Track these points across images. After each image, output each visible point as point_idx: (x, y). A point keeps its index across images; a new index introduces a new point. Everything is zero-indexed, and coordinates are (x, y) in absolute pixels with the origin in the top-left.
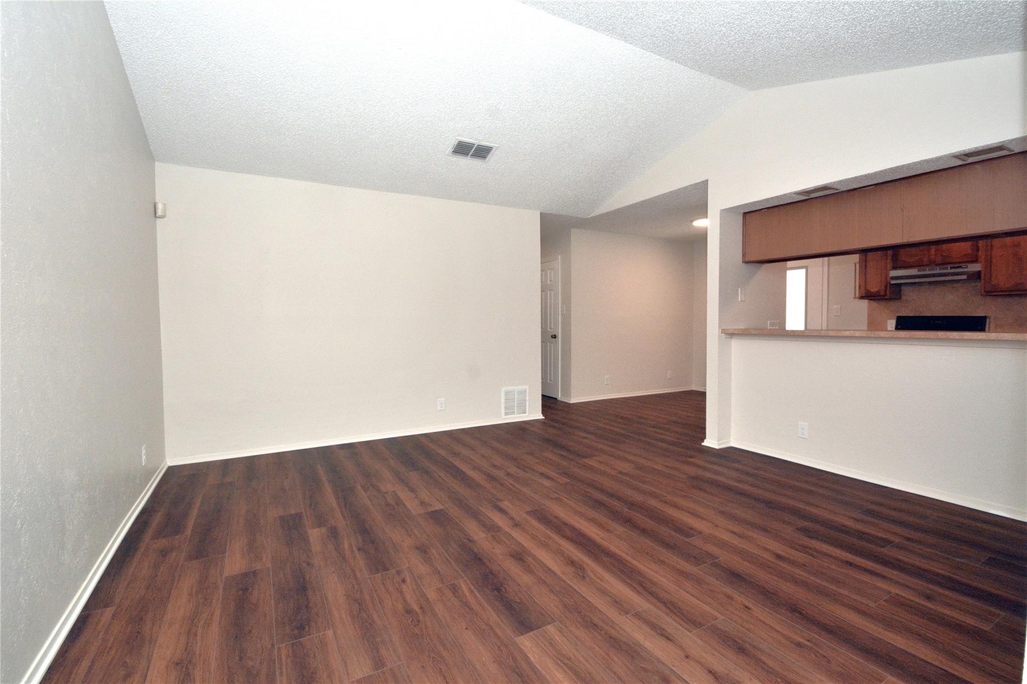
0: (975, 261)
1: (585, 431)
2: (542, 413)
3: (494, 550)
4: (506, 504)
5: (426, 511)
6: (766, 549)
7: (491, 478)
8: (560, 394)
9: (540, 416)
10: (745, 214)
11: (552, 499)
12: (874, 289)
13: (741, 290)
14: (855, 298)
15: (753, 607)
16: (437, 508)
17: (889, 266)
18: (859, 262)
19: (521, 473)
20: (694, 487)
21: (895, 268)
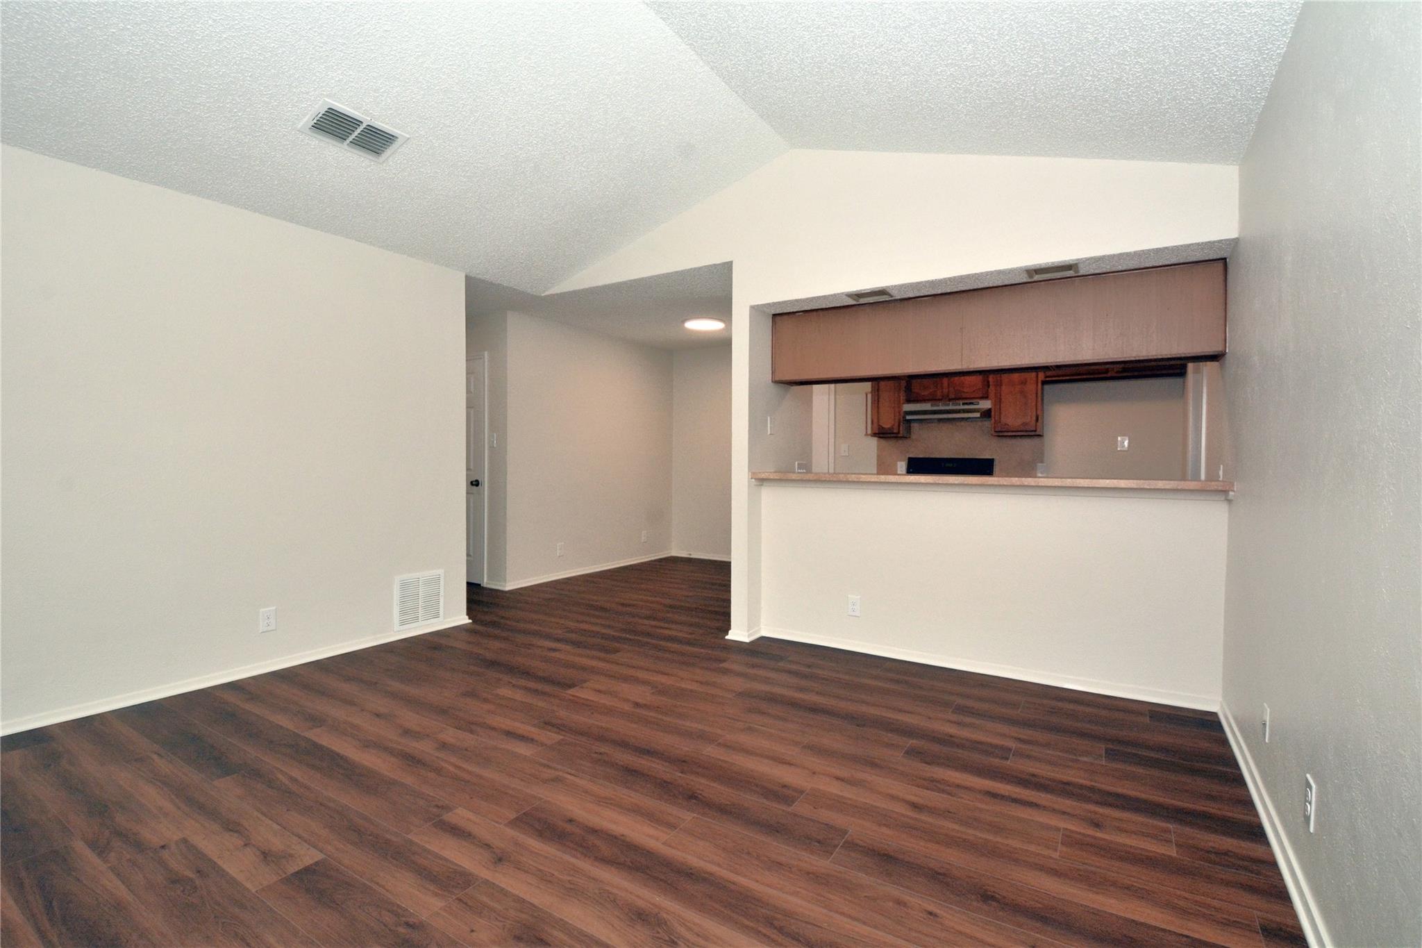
0: (985, 397)
1: (548, 637)
2: (468, 614)
3: (474, 934)
4: (461, 815)
5: (284, 876)
6: (893, 798)
7: (412, 760)
8: (485, 576)
9: (464, 620)
10: (775, 315)
11: (545, 781)
12: (887, 424)
13: (771, 419)
14: (867, 434)
15: (938, 912)
16: (308, 861)
17: (902, 398)
18: (872, 392)
19: (468, 740)
20: (750, 711)
21: (909, 401)
